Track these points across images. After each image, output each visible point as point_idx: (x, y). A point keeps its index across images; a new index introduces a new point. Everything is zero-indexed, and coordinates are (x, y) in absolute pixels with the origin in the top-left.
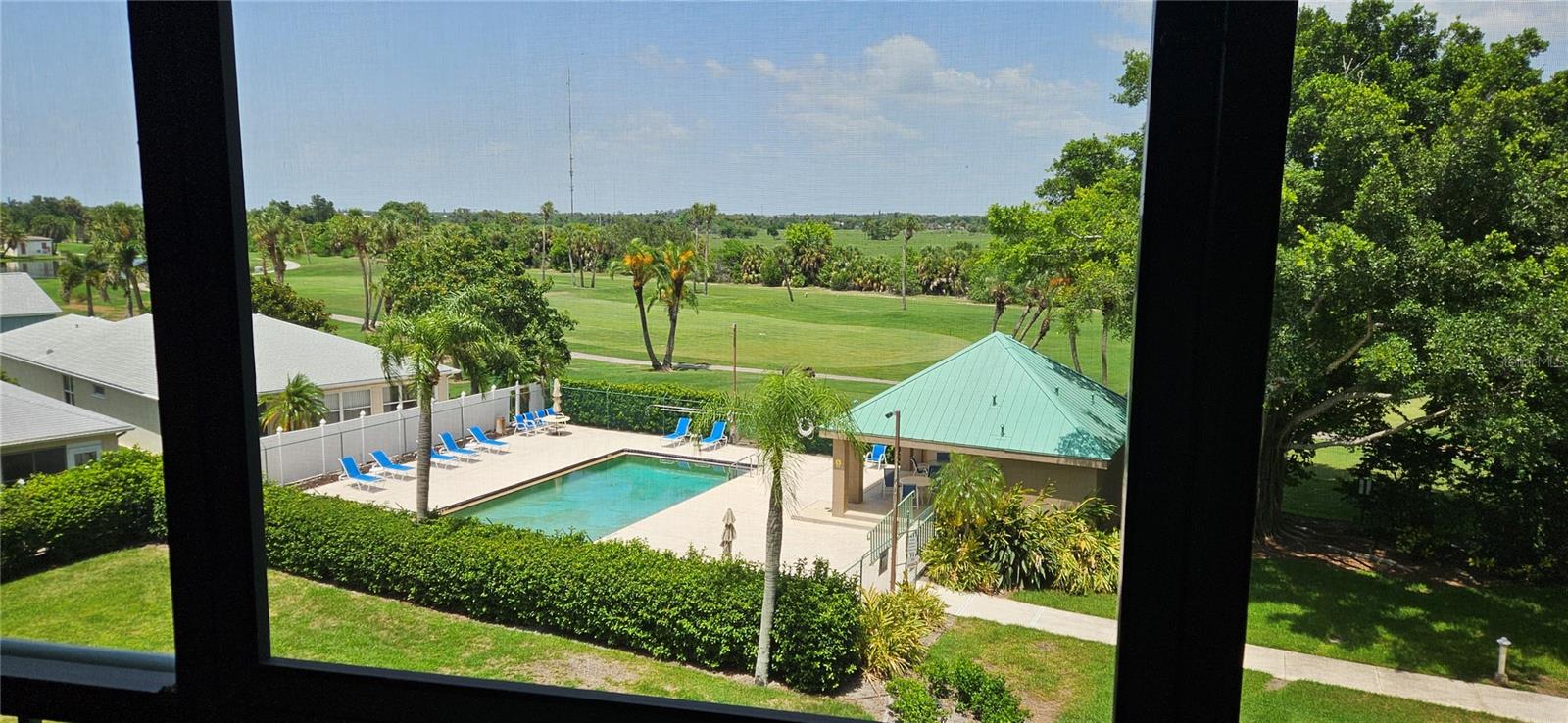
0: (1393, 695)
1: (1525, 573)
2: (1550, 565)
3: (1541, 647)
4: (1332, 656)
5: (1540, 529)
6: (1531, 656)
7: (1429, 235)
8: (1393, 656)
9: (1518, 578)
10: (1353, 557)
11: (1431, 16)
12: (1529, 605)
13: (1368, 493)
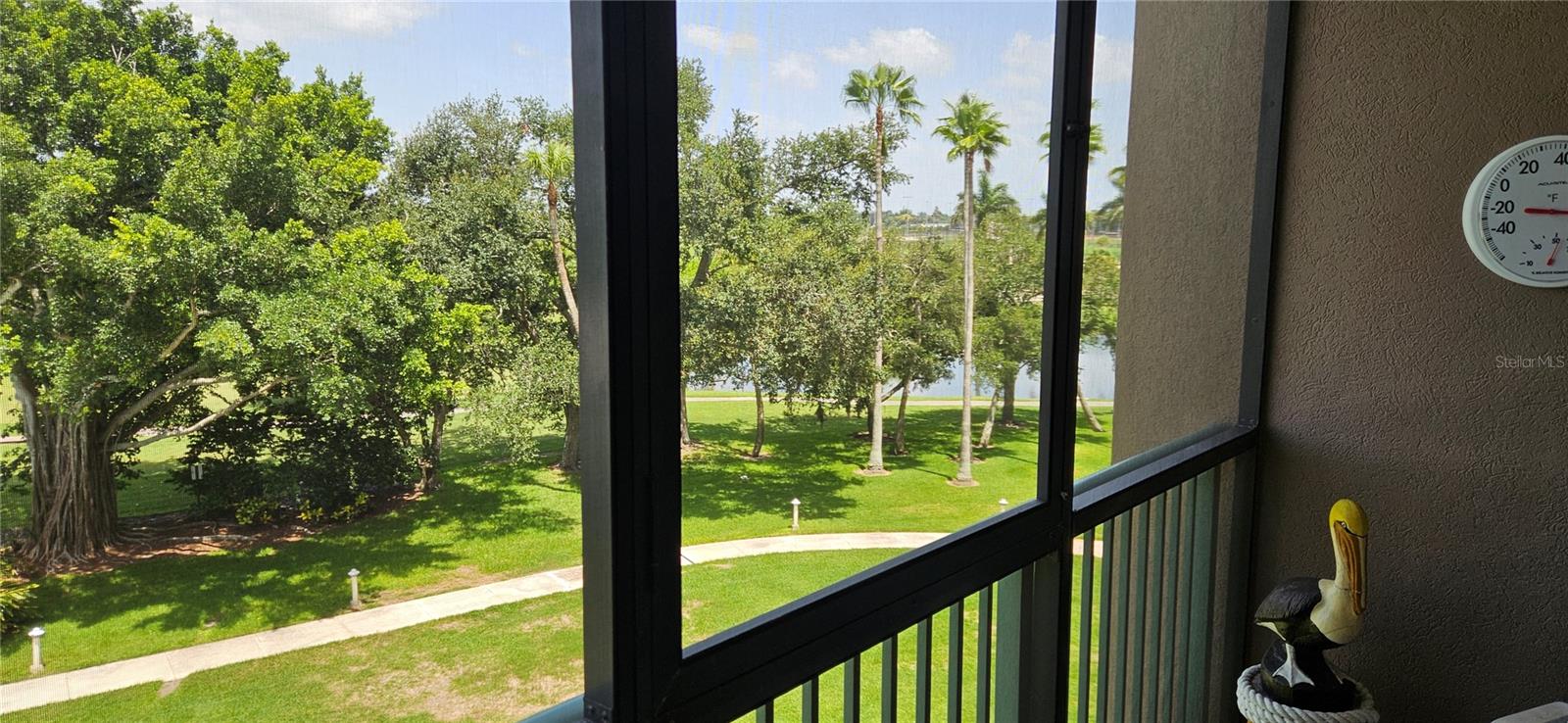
0: (279, 652)
1: (346, 513)
2: (364, 502)
3: (375, 569)
4: (214, 639)
5: (352, 473)
6: (370, 579)
7: (236, 225)
8: (267, 619)
9: (342, 520)
10: (200, 542)
11: (187, 17)
12: (356, 539)
13: (200, 478)
